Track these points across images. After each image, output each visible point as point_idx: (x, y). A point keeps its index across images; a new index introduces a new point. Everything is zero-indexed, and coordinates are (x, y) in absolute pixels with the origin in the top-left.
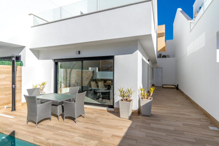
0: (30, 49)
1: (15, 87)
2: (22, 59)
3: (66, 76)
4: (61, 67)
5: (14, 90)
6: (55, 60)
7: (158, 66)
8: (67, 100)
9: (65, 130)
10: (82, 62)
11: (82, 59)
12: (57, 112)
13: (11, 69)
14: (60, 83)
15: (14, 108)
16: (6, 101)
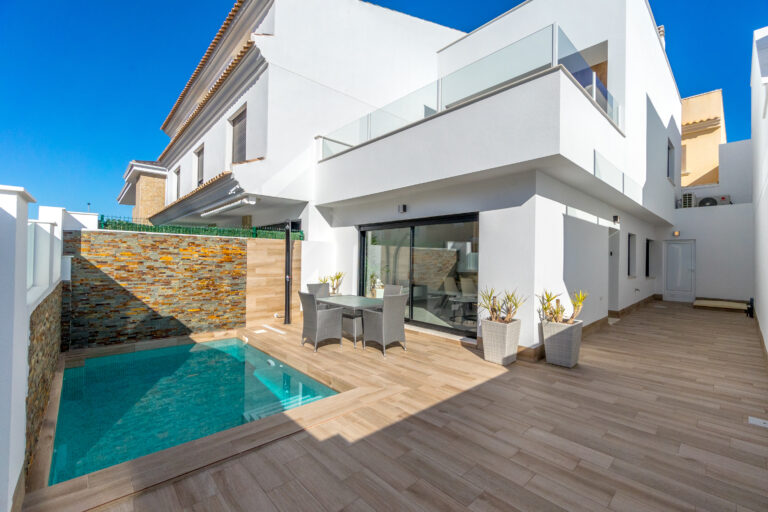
0: (317, 207)
1: (291, 279)
2: (303, 228)
3: (388, 261)
4: (374, 242)
5: (288, 284)
6: (360, 226)
7: (677, 233)
8: (370, 308)
9: (360, 363)
10: (413, 228)
11: (412, 223)
12: (353, 332)
13: (284, 247)
14: (372, 277)
15: (288, 320)
16: (277, 305)
